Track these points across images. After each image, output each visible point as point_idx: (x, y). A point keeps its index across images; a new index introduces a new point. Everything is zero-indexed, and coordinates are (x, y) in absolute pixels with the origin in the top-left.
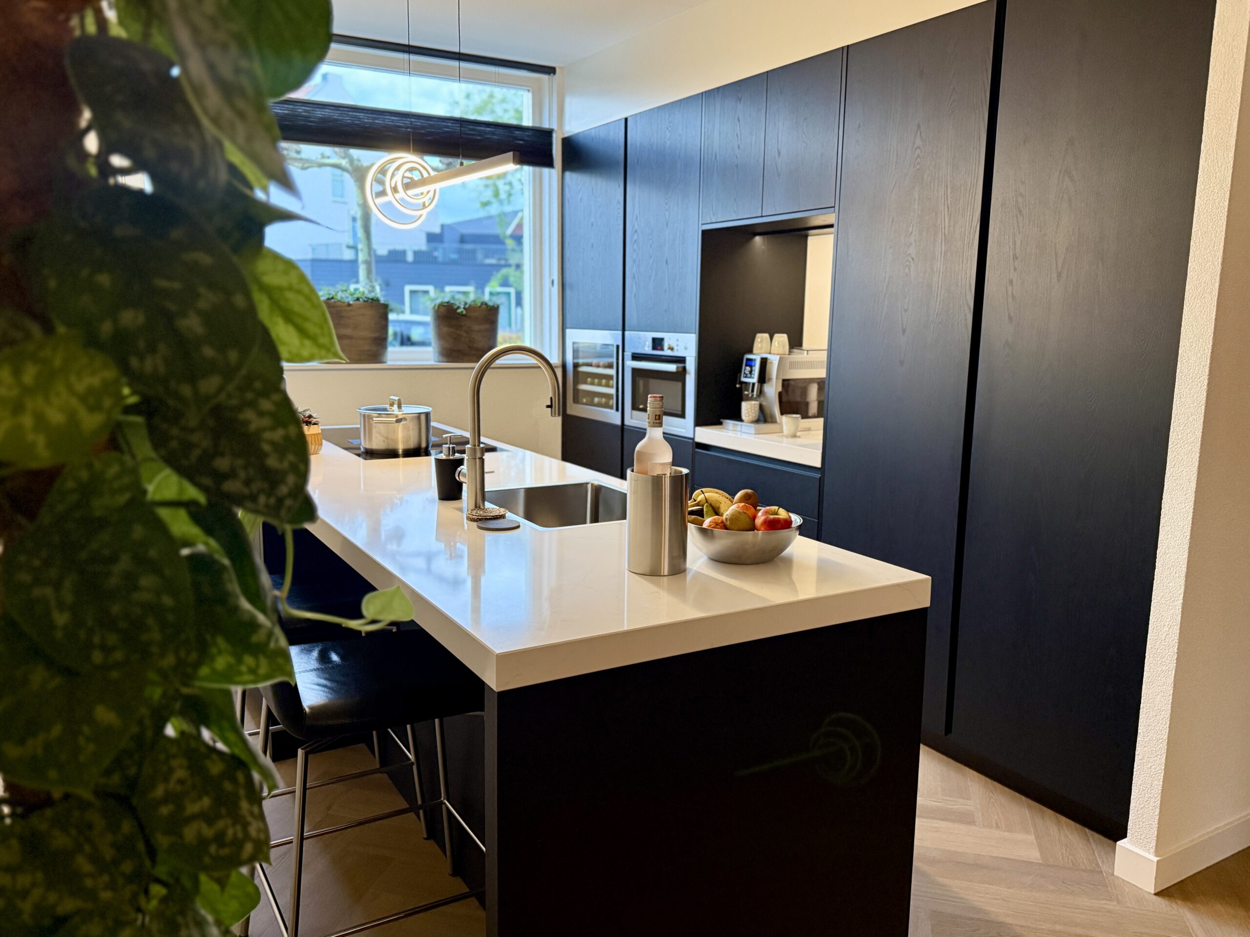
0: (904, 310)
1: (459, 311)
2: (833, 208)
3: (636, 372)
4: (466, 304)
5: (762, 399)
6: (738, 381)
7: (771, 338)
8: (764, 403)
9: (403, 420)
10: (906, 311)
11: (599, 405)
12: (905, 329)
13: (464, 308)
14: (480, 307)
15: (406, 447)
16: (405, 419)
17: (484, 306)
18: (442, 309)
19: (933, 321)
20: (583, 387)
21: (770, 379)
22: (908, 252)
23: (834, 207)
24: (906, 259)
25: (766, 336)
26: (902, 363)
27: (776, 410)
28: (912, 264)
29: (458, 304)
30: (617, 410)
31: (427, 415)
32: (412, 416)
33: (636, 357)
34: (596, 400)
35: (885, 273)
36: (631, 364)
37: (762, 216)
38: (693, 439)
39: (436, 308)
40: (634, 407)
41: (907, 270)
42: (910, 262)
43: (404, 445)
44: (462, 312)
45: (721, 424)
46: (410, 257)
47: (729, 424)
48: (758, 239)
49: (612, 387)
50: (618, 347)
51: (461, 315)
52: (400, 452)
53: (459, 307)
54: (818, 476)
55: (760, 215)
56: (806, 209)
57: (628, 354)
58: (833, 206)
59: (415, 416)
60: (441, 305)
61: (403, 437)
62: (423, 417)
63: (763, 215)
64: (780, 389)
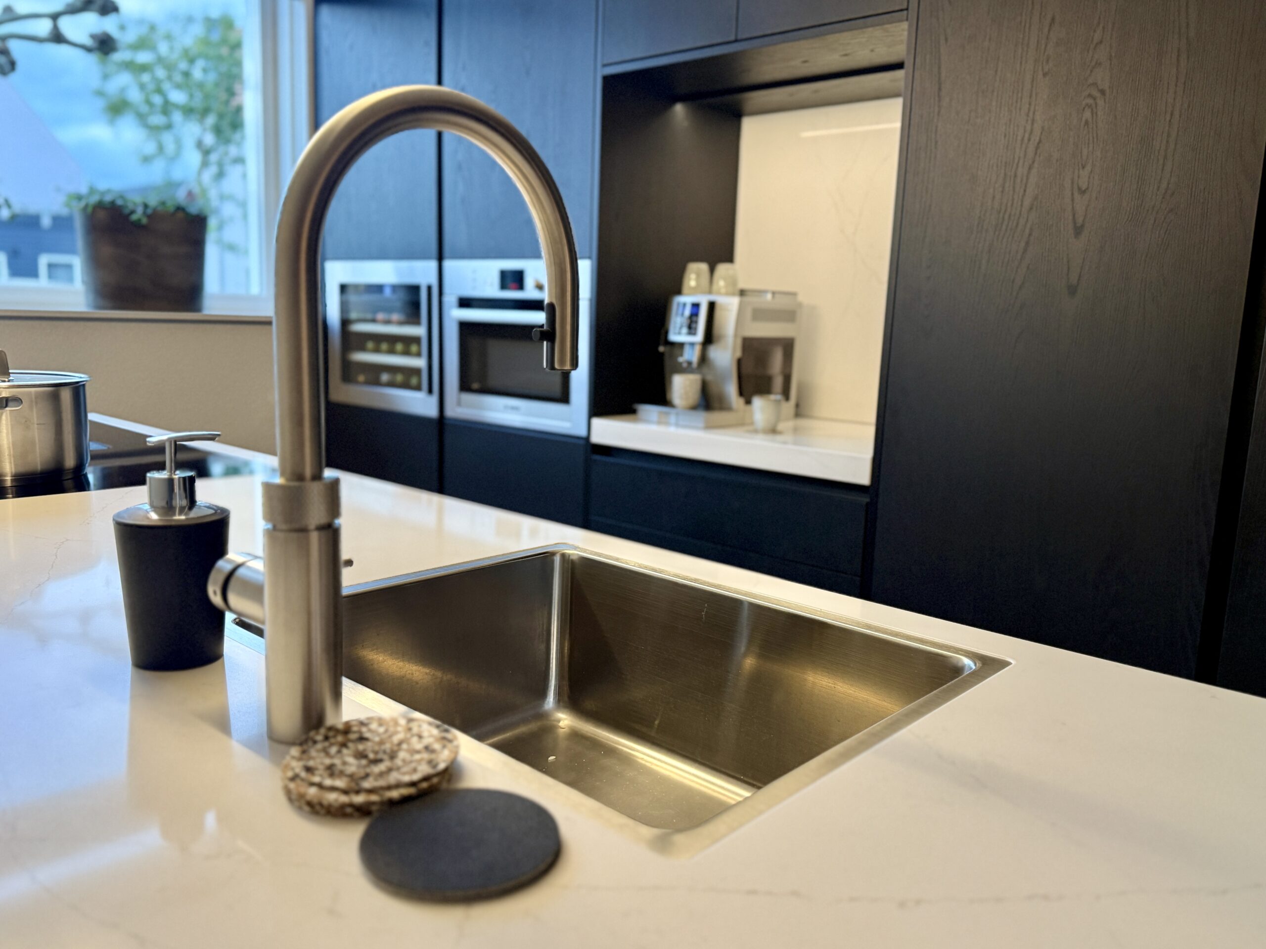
0: (1079, 189)
1: (134, 217)
2: (905, 12)
3: (466, 327)
4: (146, 206)
5: (705, 370)
6: (662, 341)
7: (712, 270)
8: (709, 378)
9: (10, 404)
10: (1082, 192)
11: (392, 384)
12: (1082, 226)
13: (144, 213)
14: (173, 214)
15: (22, 469)
16: (17, 400)
17: (180, 215)
18: (102, 215)
19: (1153, 207)
20: (361, 357)
21: (720, 338)
22: (1090, 81)
23: (907, 9)
24: (1086, 93)
25: (704, 267)
26: (1072, 290)
27: (731, 389)
28: (1100, 102)
29: (131, 206)
30: (430, 391)
31: (78, 389)
32: (36, 392)
33: (465, 303)
34: (385, 377)
35: (1033, 124)
36: (456, 314)
37: (736, 41)
38: (587, 439)
39: (90, 210)
40: (465, 386)
41: (1087, 114)
42: (1095, 99)
43: (16, 465)
44: (139, 220)
45: (633, 412)
46: (46, 222)
47: (649, 411)
48: (679, 109)
49: (419, 355)
50: (429, 288)
51: (137, 225)
52: (8, 481)
53: (133, 212)
54: (865, 499)
55: (732, 38)
56: (841, 19)
57: (450, 299)
58: (905, 6)
59: (44, 392)
60: (100, 206)
61: (14, 444)
62: (66, 396)
63: (739, 37)
64: (739, 354)
